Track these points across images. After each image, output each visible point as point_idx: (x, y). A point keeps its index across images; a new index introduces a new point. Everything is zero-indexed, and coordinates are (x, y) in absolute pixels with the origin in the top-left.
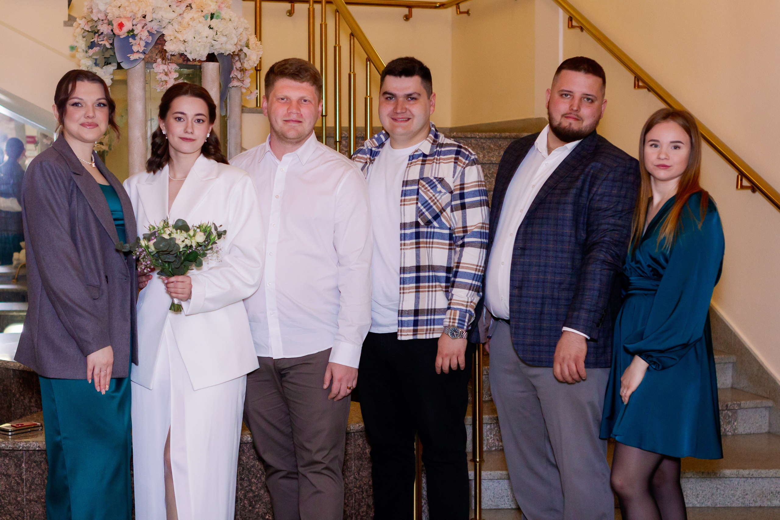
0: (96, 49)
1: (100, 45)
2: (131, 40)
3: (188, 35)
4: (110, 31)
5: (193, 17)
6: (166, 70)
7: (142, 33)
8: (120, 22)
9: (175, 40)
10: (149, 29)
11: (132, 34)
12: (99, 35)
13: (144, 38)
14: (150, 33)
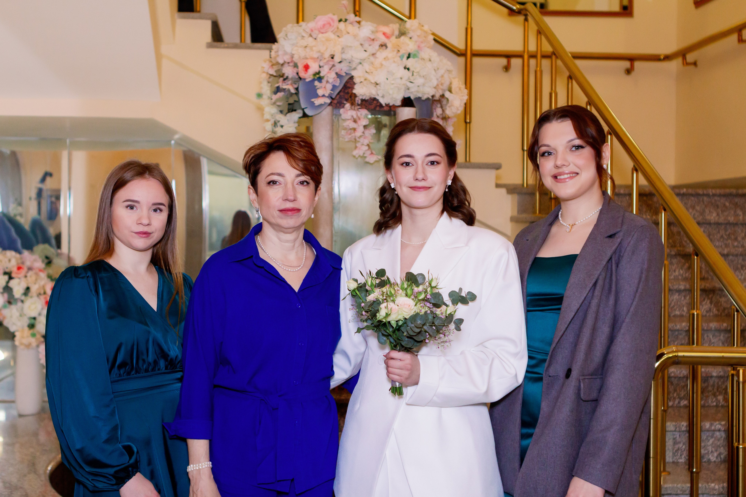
0: (280, 94)
1: (284, 90)
2: (316, 83)
3: (380, 77)
4: (295, 74)
5: (387, 57)
6: (355, 117)
7: (329, 75)
8: (305, 63)
9: (365, 82)
10: (337, 71)
11: (318, 76)
12: (285, 80)
13: (331, 80)
14: (338, 75)
